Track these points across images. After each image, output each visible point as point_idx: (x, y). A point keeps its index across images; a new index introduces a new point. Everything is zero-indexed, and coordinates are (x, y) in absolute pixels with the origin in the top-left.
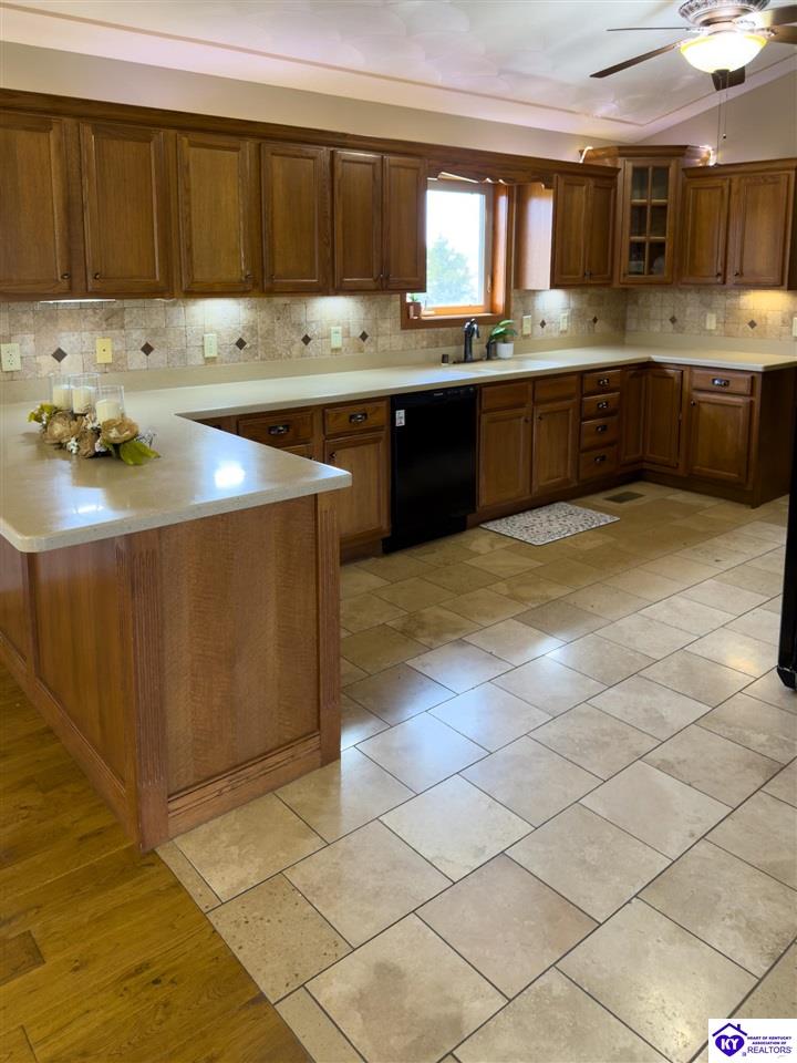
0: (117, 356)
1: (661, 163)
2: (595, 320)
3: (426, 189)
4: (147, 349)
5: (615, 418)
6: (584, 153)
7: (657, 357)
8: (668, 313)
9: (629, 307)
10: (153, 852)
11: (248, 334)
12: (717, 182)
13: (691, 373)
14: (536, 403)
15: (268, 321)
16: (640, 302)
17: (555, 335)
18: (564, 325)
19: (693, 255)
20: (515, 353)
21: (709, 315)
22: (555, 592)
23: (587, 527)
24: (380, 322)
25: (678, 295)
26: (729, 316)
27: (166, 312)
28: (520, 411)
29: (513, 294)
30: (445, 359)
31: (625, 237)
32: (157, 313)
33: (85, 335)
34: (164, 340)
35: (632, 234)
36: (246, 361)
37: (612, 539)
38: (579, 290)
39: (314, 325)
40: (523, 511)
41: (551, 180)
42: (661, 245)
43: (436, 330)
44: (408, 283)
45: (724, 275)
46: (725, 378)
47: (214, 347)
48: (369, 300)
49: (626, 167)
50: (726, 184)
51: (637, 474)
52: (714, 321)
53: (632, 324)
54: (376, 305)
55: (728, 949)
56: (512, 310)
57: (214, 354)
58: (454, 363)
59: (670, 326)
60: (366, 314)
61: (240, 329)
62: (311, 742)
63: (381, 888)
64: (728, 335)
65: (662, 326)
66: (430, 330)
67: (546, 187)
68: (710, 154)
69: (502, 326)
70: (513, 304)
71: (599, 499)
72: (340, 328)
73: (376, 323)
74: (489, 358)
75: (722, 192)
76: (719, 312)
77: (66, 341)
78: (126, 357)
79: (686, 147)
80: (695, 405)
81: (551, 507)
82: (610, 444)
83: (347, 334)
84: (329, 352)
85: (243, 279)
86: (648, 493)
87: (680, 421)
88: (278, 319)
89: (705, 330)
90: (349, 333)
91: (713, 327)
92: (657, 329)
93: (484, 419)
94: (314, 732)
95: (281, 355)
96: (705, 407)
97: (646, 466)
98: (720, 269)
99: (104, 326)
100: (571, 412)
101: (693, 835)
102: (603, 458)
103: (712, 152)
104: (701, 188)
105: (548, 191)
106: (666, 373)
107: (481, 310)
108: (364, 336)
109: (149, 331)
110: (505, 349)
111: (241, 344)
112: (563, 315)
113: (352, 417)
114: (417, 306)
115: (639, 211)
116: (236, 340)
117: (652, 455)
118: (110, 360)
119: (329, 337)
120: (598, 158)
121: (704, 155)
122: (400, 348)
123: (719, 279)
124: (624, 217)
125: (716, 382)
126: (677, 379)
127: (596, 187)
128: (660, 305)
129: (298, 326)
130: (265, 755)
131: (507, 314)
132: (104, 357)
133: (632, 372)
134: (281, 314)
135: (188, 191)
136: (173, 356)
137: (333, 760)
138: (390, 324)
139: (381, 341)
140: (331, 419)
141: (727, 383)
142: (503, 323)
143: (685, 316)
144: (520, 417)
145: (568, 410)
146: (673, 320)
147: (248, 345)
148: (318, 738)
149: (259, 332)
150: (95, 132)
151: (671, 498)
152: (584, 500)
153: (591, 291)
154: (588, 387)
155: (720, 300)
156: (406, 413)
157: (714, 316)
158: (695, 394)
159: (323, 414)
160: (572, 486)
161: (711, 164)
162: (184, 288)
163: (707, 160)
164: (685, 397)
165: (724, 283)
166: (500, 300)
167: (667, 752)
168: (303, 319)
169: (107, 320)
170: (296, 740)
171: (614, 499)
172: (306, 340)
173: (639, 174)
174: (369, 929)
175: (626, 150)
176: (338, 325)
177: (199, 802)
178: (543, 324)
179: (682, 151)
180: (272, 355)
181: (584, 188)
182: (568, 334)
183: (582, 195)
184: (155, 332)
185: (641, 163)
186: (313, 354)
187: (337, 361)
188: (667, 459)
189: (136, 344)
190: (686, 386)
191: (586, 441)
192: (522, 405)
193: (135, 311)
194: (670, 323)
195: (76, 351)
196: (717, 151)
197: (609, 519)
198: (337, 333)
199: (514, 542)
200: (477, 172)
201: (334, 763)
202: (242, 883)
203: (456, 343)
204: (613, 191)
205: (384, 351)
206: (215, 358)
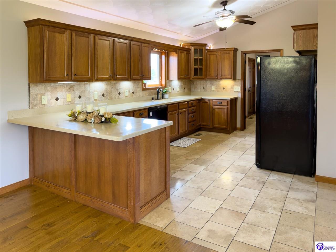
0: (72, 99)
1: (201, 48)
2: (185, 88)
3: (151, 53)
4: (80, 97)
5: (195, 114)
6: (182, 45)
7: (203, 97)
8: (202, 86)
9: (192, 85)
10: (138, 223)
11: (105, 92)
12: (215, 53)
13: (212, 101)
14: (179, 109)
15: (110, 89)
16: (195, 84)
17: (176, 92)
18: (178, 90)
19: (209, 71)
20: (169, 97)
21: (213, 87)
22: (197, 157)
23: (195, 142)
24: (137, 88)
25: (204, 82)
26: (218, 87)
27: (85, 86)
28: (176, 112)
29: (167, 81)
30: (153, 99)
31: (193, 67)
32: (83, 86)
33: (64, 93)
34: (84, 94)
35: (194, 66)
36: (104, 100)
37: (202, 144)
38: (181, 80)
39: (121, 89)
40: (176, 140)
41: (177, 51)
42: (202, 69)
43: (150, 91)
44: (147, 77)
45: (217, 76)
46: (221, 102)
47: (97, 96)
48: (134, 82)
49: (193, 48)
50: (217, 54)
51: (199, 129)
52: (214, 88)
53: (193, 89)
54: (136, 84)
55: (272, 212)
56: (167, 85)
57: (97, 98)
58: (155, 100)
59: (203, 90)
60: (134, 86)
61: (103, 91)
62: (165, 193)
63: (199, 218)
64: (218, 91)
65: (201, 90)
66: (149, 91)
67: (176, 53)
68: (211, 46)
69: (165, 90)
70: (167, 84)
71: (193, 135)
72: (127, 90)
73: (136, 89)
74: (163, 98)
75: (216, 55)
76: (215, 86)
77: (59, 95)
78: (74, 99)
79: (207, 44)
80: (214, 109)
81: (182, 138)
82: (194, 121)
83: (129, 92)
84: (125, 97)
85: (110, 76)
86: (204, 133)
87: (210, 114)
88: (113, 88)
89: (212, 90)
90: (130, 92)
91: (214, 90)
92: (199, 90)
93: (169, 114)
94: (165, 190)
95: (113, 98)
96: (216, 110)
97: (201, 126)
98: (217, 75)
99: (69, 90)
100: (186, 112)
101: (255, 197)
102: (193, 125)
103: (212, 46)
104: (211, 54)
105: (176, 54)
106: (206, 101)
107: (159, 85)
108: (133, 93)
109: (80, 92)
110: (166, 96)
111: (103, 95)
112: (178, 87)
113: (140, 114)
114: (145, 84)
115: (196, 60)
116: (102, 94)
117: (204, 123)
118: (70, 101)
119: (125, 93)
120: (185, 46)
121: (210, 46)
122: (141, 96)
123: (217, 77)
124: (192, 61)
125: (219, 103)
126: (209, 103)
127: (186, 53)
128: (200, 84)
129: (117, 90)
130: (157, 197)
131: (166, 87)
132: (69, 100)
133: (198, 101)
134: (113, 86)
135: (97, 51)
136: (86, 99)
137: (168, 198)
138: (139, 89)
139: (137, 94)
140: (135, 115)
141: (221, 103)
142: (165, 89)
143: (207, 87)
144: (176, 114)
145: (186, 111)
146: (204, 88)
147: (105, 96)
148: (166, 192)
149: (108, 92)
150: (76, 34)
151: (209, 134)
152: (190, 136)
153: (184, 80)
154: (190, 105)
155: (215, 83)
156: (152, 112)
157: (214, 87)
158: (214, 106)
159: (133, 113)
160: (187, 132)
161: (211, 48)
162: (95, 79)
163: (210, 47)
164: (211, 107)
165: (218, 78)
166: (163, 83)
167: (241, 183)
168: (119, 88)
169: (70, 88)
170: (162, 192)
171: (197, 135)
172: (119, 94)
173: (196, 51)
174: (201, 226)
175: (192, 44)
176: (127, 89)
177: (146, 209)
178: (174, 89)
179: (205, 45)
180: (111, 98)
181: (184, 53)
182: (179, 92)
183: (184, 55)
184: (82, 92)
185: (196, 47)
186: (121, 98)
187: (127, 100)
188: (207, 124)
189: (77, 95)
190: (211, 105)
191: (190, 120)
192: (176, 110)
193: (77, 86)
194: (203, 89)
195: (62, 98)
196: (213, 45)
197: (198, 140)
198: (127, 92)
199: (179, 147)
200: (161, 49)
201: (169, 199)
202: (166, 224)
203: (155, 95)
204: (190, 55)
205: (138, 97)
206: (97, 99)
